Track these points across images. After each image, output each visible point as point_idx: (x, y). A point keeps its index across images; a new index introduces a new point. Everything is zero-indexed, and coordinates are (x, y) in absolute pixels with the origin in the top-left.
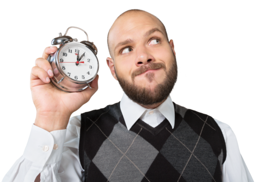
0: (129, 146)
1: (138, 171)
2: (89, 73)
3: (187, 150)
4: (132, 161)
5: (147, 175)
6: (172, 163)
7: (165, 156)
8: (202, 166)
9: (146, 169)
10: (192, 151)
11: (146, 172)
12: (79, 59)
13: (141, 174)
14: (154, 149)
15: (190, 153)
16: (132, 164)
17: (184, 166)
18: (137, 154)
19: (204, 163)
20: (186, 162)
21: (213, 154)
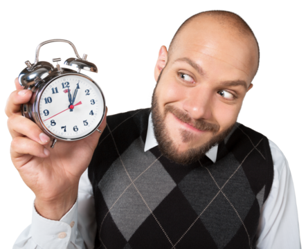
0: (141, 172)
1: (145, 205)
2: (92, 113)
3: (215, 185)
4: (141, 192)
5: (155, 212)
6: (190, 201)
7: (183, 192)
8: (231, 207)
9: (155, 205)
10: (221, 187)
11: (154, 208)
12: (71, 100)
13: (148, 210)
14: (172, 180)
15: (218, 190)
16: (139, 197)
17: (205, 206)
18: (148, 184)
19: (234, 204)
20: (209, 201)
21: (250, 191)
